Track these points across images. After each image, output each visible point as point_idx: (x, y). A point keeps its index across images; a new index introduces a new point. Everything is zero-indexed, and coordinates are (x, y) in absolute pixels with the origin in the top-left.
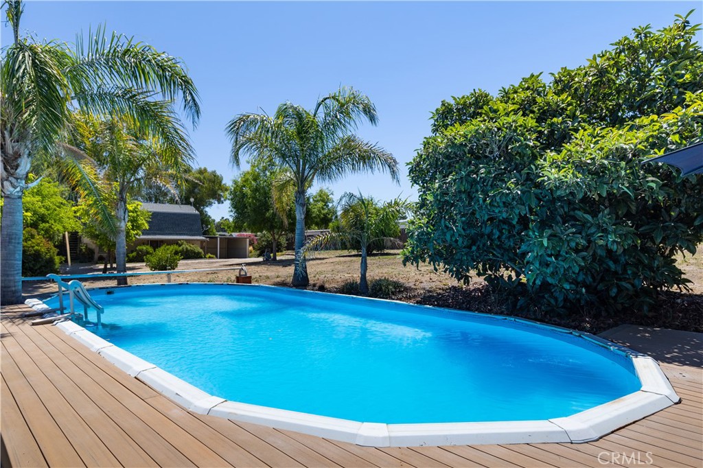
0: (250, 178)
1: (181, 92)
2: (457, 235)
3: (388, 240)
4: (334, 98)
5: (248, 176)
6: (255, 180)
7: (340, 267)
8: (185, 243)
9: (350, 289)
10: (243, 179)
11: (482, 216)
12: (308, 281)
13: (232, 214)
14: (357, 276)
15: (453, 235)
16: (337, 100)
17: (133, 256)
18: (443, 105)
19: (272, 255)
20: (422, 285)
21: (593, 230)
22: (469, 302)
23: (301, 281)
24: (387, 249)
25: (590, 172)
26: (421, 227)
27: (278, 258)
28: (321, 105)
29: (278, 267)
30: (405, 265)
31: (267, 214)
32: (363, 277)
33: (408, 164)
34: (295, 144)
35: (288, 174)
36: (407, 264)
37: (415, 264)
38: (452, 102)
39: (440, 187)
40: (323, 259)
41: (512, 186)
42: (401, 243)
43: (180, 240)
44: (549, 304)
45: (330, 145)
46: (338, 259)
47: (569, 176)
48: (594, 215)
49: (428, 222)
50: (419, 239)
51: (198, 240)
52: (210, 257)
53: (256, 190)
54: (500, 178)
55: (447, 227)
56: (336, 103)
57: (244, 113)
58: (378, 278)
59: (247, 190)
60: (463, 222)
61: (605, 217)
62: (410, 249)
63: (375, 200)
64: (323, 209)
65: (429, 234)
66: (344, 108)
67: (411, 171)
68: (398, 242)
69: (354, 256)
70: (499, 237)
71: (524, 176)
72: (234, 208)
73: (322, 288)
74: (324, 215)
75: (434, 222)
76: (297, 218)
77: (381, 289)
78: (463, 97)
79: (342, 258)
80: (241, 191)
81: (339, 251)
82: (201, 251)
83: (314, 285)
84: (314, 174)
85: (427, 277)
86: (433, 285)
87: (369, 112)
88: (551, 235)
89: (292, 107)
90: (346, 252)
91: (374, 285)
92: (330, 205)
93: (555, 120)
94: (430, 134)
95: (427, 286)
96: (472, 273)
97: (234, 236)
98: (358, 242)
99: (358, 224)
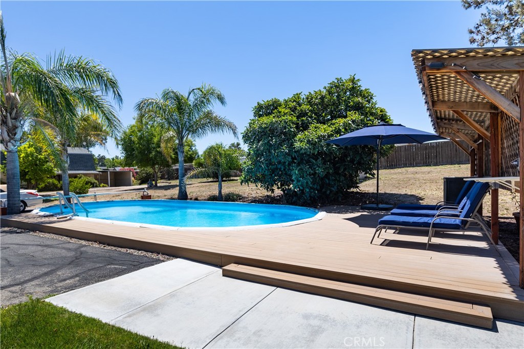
0: (136, 130)
1: (112, 89)
2: (264, 170)
3: (232, 172)
4: (199, 89)
5: (133, 128)
6: (139, 131)
7: (204, 189)
8: (83, 176)
9: (213, 198)
10: (131, 130)
11: (275, 161)
12: (187, 196)
13: (123, 155)
14: (216, 193)
15: (262, 170)
16: (201, 91)
17: (42, 187)
18: (258, 104)
19: (154, 182)
20: (252, 196)
21: (316, 166)
22: (273, 201)
23: (183, 196)
24: (233, 177)
25: (312, 144)
26: (248, 166)
27: (158, 185)
28: (192, 93)
29: (161, 191)
30: (242, 184)
31: (151, 156)
32: (220, 192)
33: (242, 133)
34: (176, 115)
35: (171, 133)
36: (243, 184)
37: (247, 183)
38: (263, 103)
39: (256, 147)
40: (191, 184)
41: (285, 149)
42: (240, 174)
43: (79, 174)
44: (304, 199)
45: (196, 117)
46: (201, 184)
47: (304, 145)
48: (316, 160)
49: (252, 163)
50: (248, 172)
51: (92, 174)
52: (103, 186)
53: (141, 138)
54: (281, 145)
55: (260, 166)
56: (201, 93)
57: (145, 98)
58: (228, 193)
59: (134, 139)
60: (267, 164)
61: (320, 161)
62: (244, 176)
63: (224, 145)
64: (189, 151)
65: (252, 169)
66: (206, 96)
67: (243, 137)
68: (238, 172)
69: (211, 182)
70: (284, 170)
71: (290, 144)
72: (125, 150)
73: (196, 199)
74: (190, 155)
75: (255, 163)
76: (179, 160)
77: (230, 198)
78: (267, 101)
79: (203, 184)
80: (130, 139)
81: (199, 179)
82: (96, 181)
83: (191, 199)
84: (188, 134)
85: (255, 192)
86: (257, 195)
87: (221, 99)
88: (300, 169)
89: (173, 92)
90: (205, 180)
91: (226, 196)
92: (194, 148)
93: (303, 118)
94: (253, 118)
95: (254, 196)
96: (275, 187)
97: (117, 170)
98: (216, 173)
99: (216, 163)
